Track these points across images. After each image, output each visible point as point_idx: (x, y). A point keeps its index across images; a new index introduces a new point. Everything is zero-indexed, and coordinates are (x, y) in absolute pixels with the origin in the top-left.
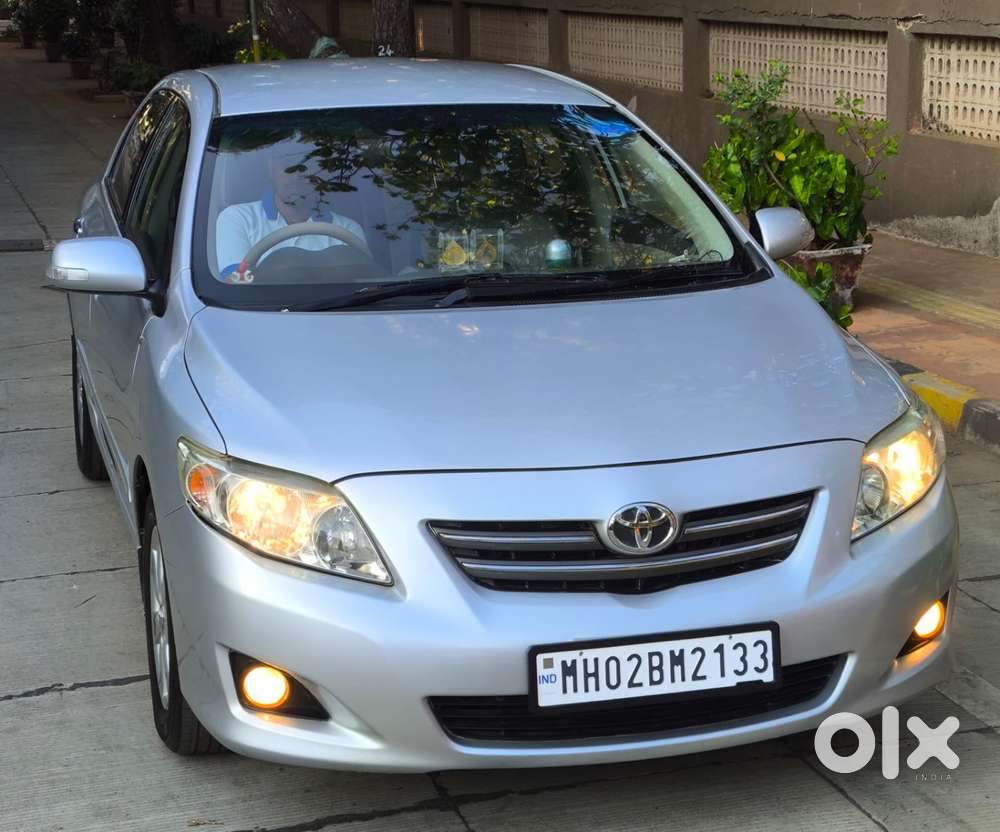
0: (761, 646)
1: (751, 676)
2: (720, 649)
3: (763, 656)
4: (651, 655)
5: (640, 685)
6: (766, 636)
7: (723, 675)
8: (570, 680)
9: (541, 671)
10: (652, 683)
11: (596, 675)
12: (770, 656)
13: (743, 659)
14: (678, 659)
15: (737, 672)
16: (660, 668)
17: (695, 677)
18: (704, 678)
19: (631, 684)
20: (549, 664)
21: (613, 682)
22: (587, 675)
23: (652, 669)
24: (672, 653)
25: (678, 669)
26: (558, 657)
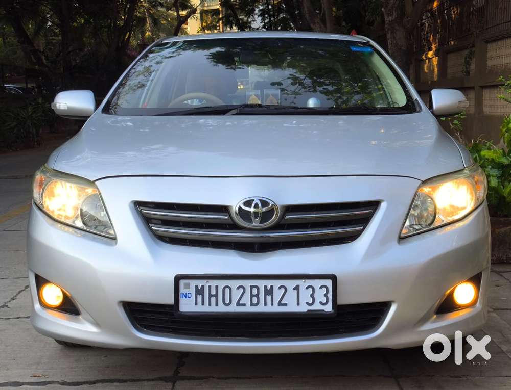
0: (324, 289)
1: (317, 307)
2: (297, 288)
3: (326, 295)
4: (252, 287)
5: (244, 305)
6: (329, 283)
7: (298, 304)
8: (200, 297)
9: (182, 290)
10: (252, 304)
11: (216, 296)
12: (330, 295)
13: (312, 296)
14: (269, 292)
15: (307, 303)
16: (257, 296)
17: (280, 304)
18: (286, 305)
19: (238, 304)
20: (187, 286)
21: (227, 301)
22: (210, 296)
23: (252, 296)
24: (265, 287)
25: (269, 298)
26: (193, 283)
